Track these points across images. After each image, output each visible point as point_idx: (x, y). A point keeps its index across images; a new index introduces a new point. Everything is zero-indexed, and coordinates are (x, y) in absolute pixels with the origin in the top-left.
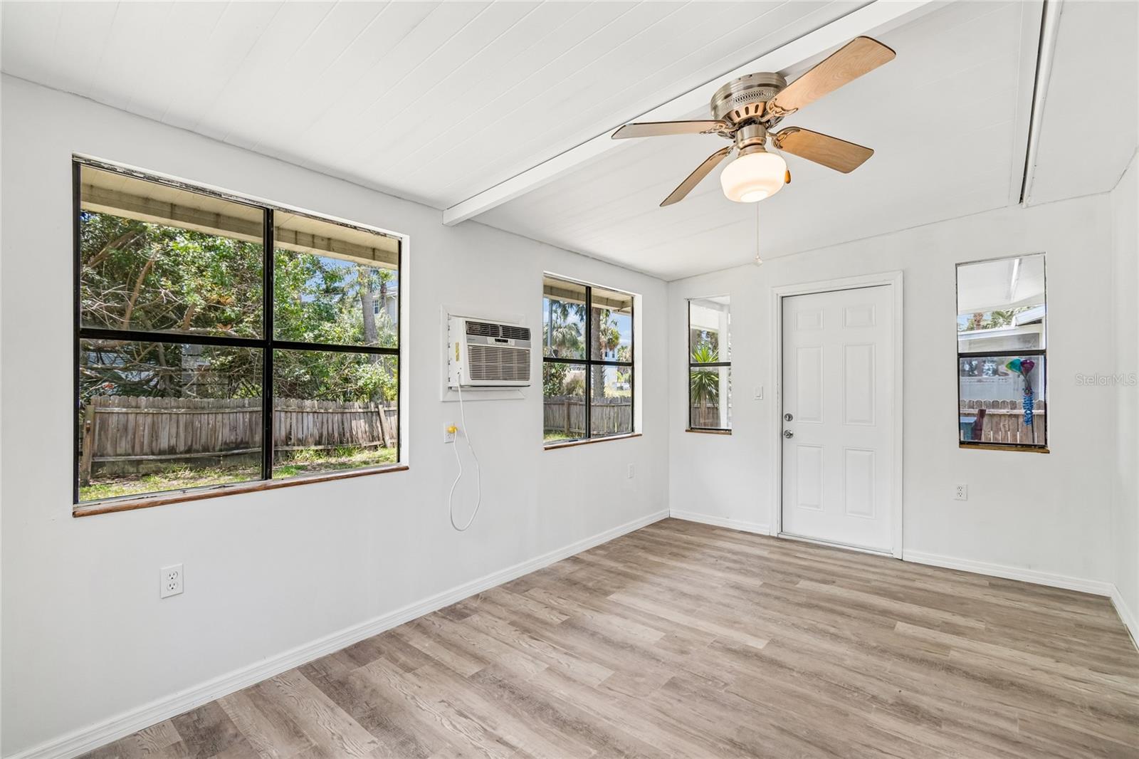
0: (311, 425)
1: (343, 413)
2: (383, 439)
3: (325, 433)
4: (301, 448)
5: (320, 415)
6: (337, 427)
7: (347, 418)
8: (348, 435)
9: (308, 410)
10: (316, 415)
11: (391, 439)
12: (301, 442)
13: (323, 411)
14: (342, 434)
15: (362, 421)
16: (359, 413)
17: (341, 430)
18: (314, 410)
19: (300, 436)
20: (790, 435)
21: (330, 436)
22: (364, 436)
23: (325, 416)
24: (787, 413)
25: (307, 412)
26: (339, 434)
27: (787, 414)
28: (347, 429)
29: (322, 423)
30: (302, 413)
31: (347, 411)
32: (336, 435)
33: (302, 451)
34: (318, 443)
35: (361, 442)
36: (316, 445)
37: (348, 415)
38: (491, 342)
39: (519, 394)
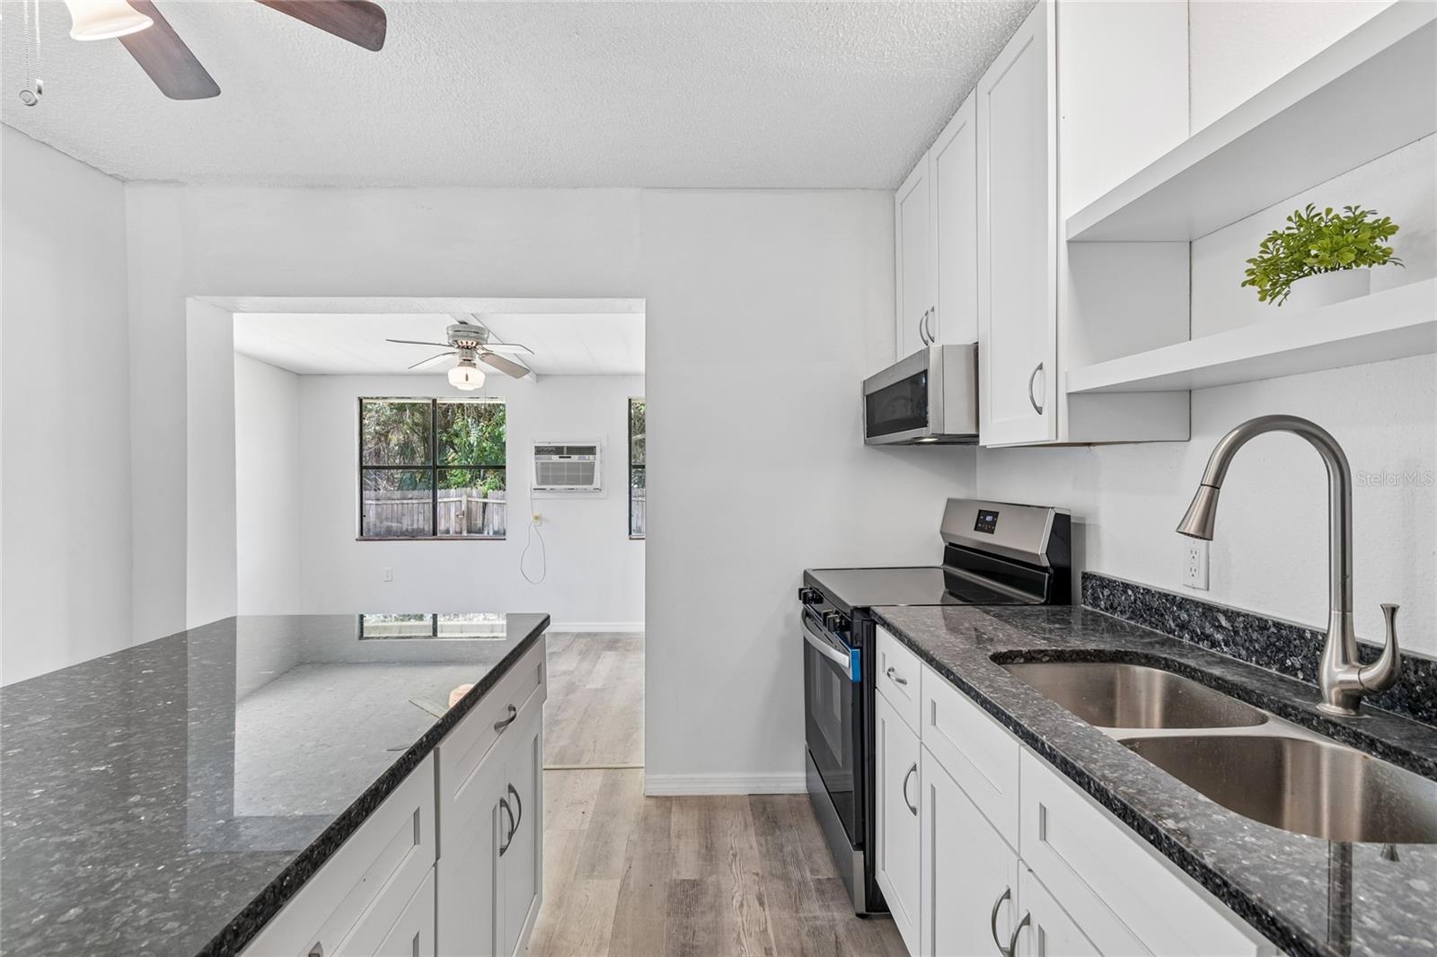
38: (555, 458)
39: (601, 495)
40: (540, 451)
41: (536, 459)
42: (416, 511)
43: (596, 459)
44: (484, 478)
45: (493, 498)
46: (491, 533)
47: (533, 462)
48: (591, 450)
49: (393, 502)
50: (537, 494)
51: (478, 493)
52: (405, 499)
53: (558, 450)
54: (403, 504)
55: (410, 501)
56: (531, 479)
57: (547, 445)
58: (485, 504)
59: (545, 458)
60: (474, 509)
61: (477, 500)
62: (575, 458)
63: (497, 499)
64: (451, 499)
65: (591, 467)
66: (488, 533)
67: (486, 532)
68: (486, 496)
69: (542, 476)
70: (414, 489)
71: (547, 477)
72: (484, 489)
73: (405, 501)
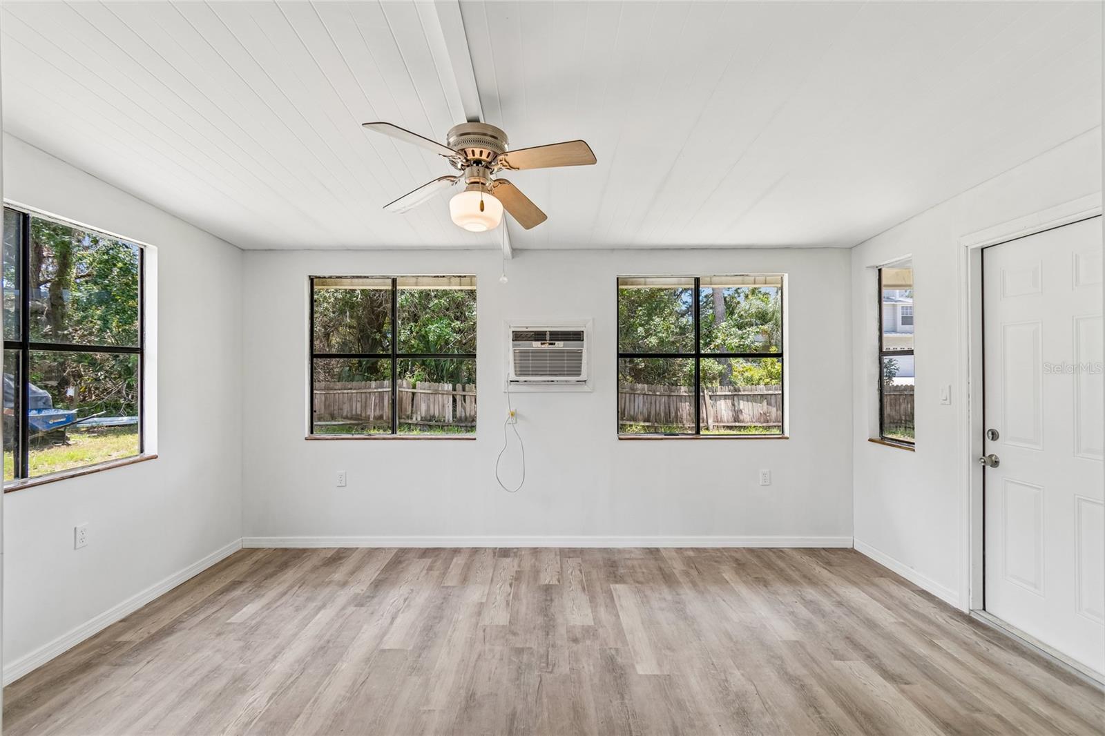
0: (641, 405)
1: (669, 396)
2: (707, 422)
3: (653, 412)
4: (632, 423)
5: (649, 397)
6: (663, 408)
7: (673, 401)
8: (673, 415)
9: (639, 392)
10: (645, 397)
11: (714, 422)
12: (634, 419)
13: (651, 393)
14: (668, 414)
15: (687, 404)
16: (685, 396)
17: (667, 411)
18: (644, 392)
19: (632, 413)
20: (995, 464)
21: (657, 414)
22: (688, 417)
23: (654, 398)
24: (992, 428)
25: (639, 394)
26: (665, 413)
27: (990, 430)
28: (673, 411)
29: (651, 403)
30: (634, 394)
31: (673, 394)
32: (663, 415)
33: (631, 426)
34: (647, 420)
35: (685, 422)
36: (644, 421)
37: (675, 398)
38: (536, 345)
39: (585, 388)
40: (518, 336)
41: (514, 346)
42: (354, 399)
43: (586, 347)
44: (412, 372)
45: (421, 389)
46: (419, 419)
47: (511, 349)
48: (577, 336)
49: (335, 392)
50: (513, 387)
51: (408, 384)
52: (345, 389)
53: (539, 336)
54: (343, 393)
55: (349, 391)
56: (508, 369)
57: (525, 329)
58: (414, 394)
59: (526, 346)
60: (404, 398)
61: (407, 390)
62: (559, 345)
63: (424, 389)
64: (385, 390)
65: (578, 355)
66: (417, 419)
67: (414, 419)
68: (414, 387)
69: (521, 367)
70: (352, 380)
71: (527, 367)
72: (412, 380)
73: (345, 391)
